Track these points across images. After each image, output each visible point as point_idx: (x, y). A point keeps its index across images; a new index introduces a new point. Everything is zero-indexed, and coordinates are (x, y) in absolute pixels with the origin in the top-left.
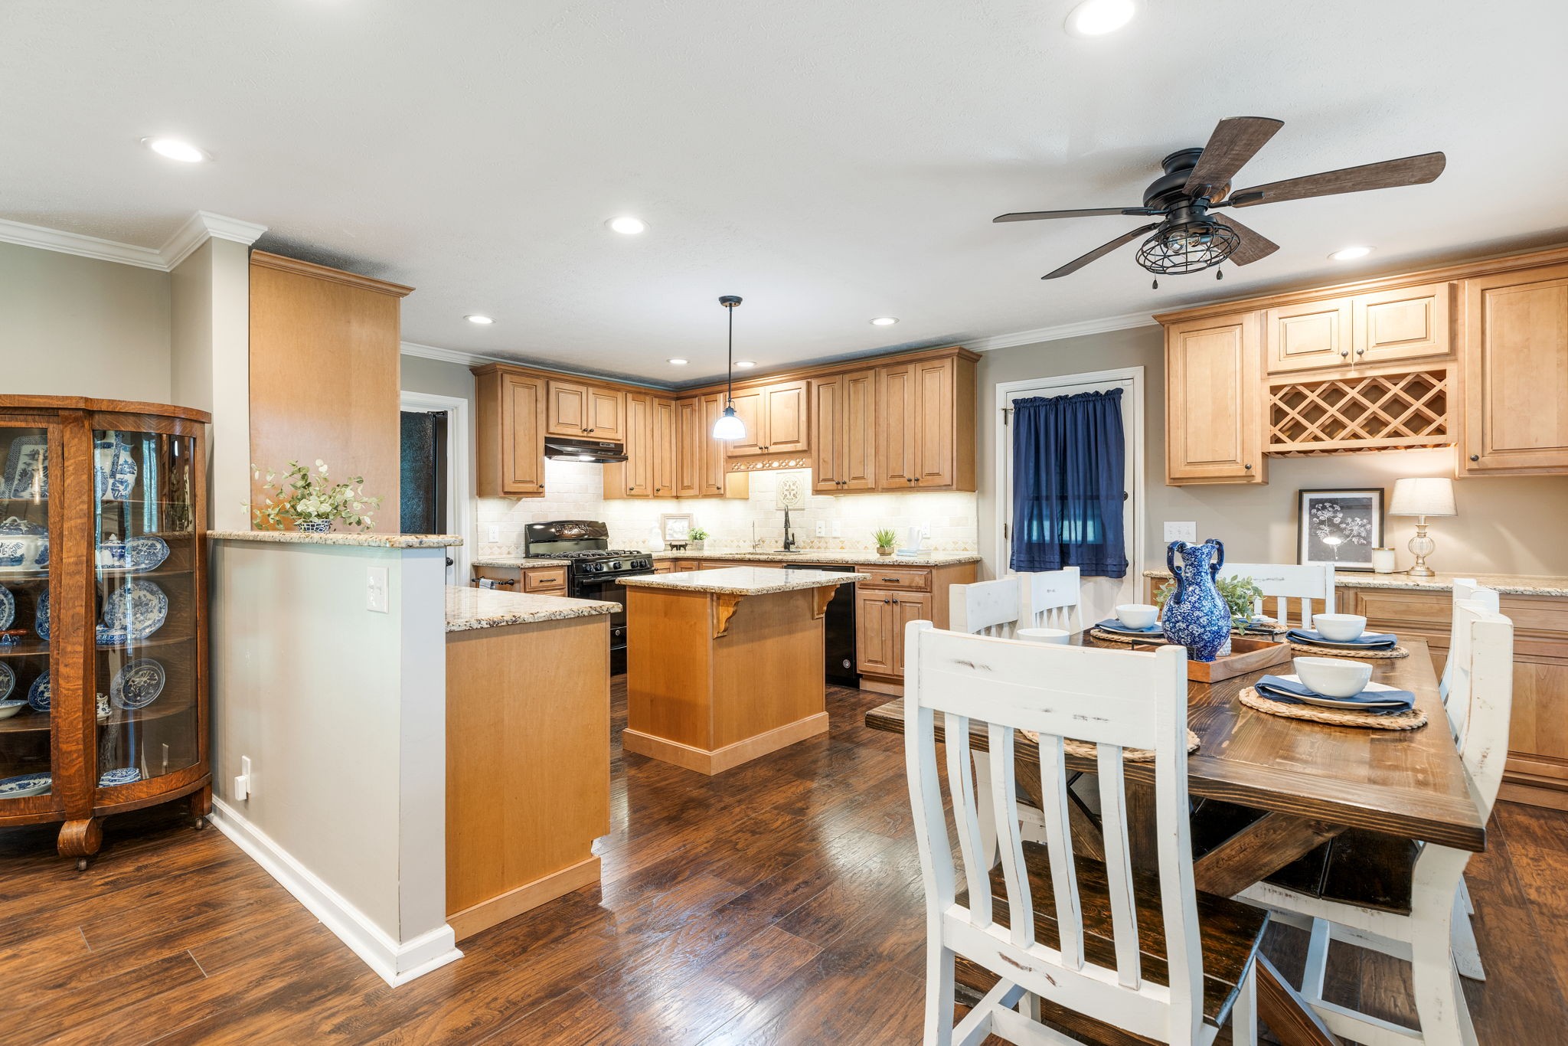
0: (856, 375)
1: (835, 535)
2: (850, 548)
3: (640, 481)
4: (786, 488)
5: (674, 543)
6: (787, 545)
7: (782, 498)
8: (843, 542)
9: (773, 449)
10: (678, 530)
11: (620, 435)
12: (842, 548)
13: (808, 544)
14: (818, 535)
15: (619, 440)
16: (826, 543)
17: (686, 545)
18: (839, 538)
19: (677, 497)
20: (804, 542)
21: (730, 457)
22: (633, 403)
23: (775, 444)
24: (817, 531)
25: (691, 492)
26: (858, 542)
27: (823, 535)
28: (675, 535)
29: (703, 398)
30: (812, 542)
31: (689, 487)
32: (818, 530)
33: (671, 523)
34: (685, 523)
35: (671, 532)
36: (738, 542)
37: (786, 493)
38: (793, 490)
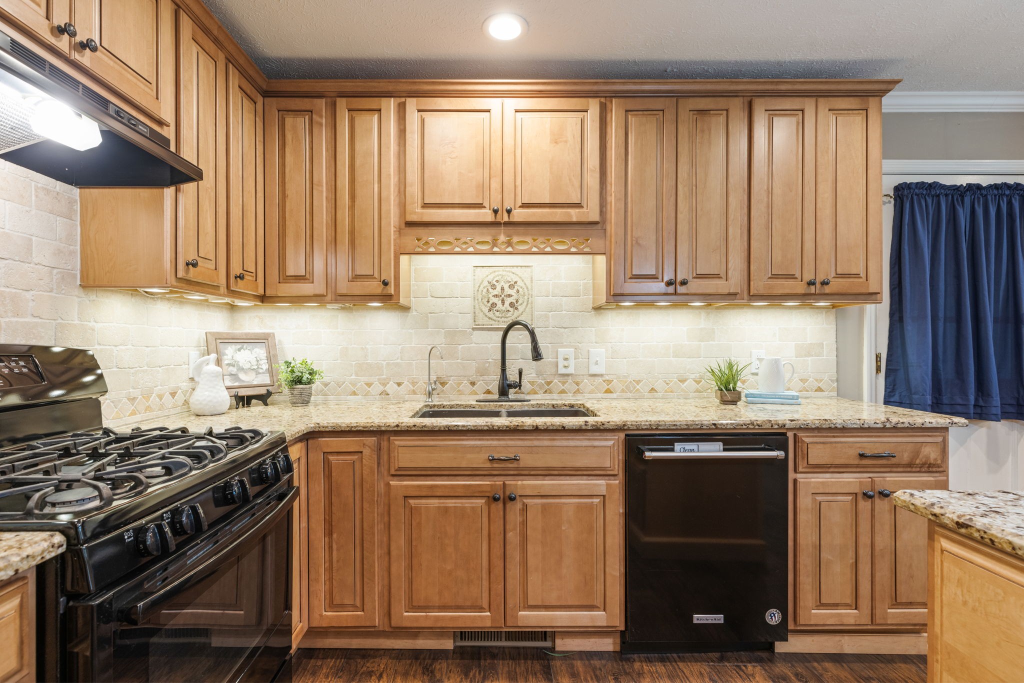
0: (703, 104)
1: (594, 370)
2: (623, 391)
3: (207, 248)
4: (495, 292)
5: (244, 392)
6: (504, 389)
7: (486, 310)
8: (609, 382)
9: (519, 215)
10: (247, 366)
11: (167, 113)
12: (608, 391)
13: (541, 386)
14: (562, 371)
15: (161, 123)
16: (577, 384)
17: (269, 394)
18: (602, 375)
19: (263, 298)
20: (532, 383)
21: (410, 224)
22: (195, 48)
23: (525, 206)
24: (560, 366)
25: (305, 289)
26: (638, 382)
27: (571, 370)
28: (242, 376)
29: (342, 103)
30: (549, 383)
31: (298, 278)
32: (561, 363)
33: (230, 352)
34: (260, 352)
35: (233, 370)
36: (384, 385)
37: (495, 300)
38: (510, 296)
